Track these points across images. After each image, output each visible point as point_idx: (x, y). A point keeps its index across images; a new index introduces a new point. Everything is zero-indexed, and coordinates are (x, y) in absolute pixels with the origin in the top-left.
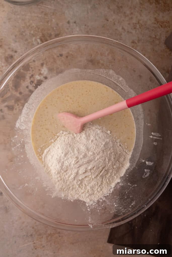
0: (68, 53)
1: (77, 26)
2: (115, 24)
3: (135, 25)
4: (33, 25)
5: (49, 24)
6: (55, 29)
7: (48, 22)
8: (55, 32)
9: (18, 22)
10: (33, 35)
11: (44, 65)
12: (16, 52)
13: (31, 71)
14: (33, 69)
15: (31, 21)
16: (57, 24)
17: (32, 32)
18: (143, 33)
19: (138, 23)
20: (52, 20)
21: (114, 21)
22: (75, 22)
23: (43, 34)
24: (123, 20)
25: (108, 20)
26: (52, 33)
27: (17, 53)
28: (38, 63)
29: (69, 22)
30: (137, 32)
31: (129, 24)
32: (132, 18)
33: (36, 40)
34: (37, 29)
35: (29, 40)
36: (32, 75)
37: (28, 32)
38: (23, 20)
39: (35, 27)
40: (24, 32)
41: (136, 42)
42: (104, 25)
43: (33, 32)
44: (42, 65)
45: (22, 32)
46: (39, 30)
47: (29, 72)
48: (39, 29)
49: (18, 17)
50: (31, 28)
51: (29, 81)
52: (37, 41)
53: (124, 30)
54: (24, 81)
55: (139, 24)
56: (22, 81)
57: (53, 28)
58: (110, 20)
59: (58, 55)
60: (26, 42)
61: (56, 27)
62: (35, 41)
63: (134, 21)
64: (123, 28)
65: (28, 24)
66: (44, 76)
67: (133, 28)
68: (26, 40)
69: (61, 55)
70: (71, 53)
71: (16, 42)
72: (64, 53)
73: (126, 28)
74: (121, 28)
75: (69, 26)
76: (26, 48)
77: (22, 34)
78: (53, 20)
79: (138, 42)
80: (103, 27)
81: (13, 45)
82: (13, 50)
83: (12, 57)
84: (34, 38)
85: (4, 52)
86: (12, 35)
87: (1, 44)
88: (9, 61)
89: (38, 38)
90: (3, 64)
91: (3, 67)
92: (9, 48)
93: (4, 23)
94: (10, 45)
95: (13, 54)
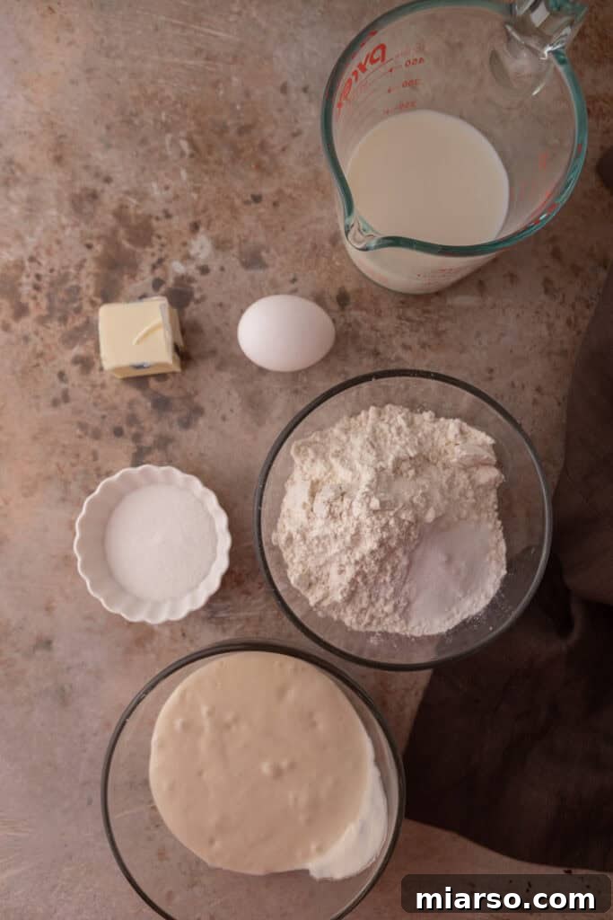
0: (280, 192)
1: (310, 101)
4: (168, 92)
5: (221, 92)
6: (238, 107)
7: (215, 85)
8: (239, 118)
9: (118, 83)
10: (167, 127)
11: (202, 229)
12: (108, 180)
13: (157, 247)
14: (164, 240)
15: (161, 81)
16: (247, 94)
17: (163, 117)
20: (229, 79)
22: (305, 90)
23: (199, 124)
26: (229, 123)
27: (113, 185)
28: (180, 222)
29: (284, 89)
33: (174, 142)
34: (179, 106)
35: (154, 143)
36: (160, 261)
37: (148, 116)
38: (133, 75)
39: (173, 99)
40: (136, 115)
43: (167, 116)
44: (195, 227)
45: (132, 114)
46: (188, 111)
47: (149, 250)
48: (185, 106)
49: (120, 63)
50: (161, 102)
51: (149, 279)
52: (179, 146)
54: (133, 277)
56: (126, 277)
57: (233, 106)
59: (249, 198)
60: (142, 150)
61: (242, 104)
62: (171, 146)
65: (150, 90)
66: (201, 263)
68: (144, 142)
69: (257, 199)
70: (288, 191)
71: (109, 146)
72: (267, 190)
75: (287, 102)
76: (143, 169)
77: (129, 122)
78: (235, 79)
81: (100, 158)
82: (97, 175)
83: (94, 196)
84: (169, 136)
85: (69, 178)
86: (96, 122)
87: (58, 153)
88: (85, 211)
89: (183, 138)
90: (64, 220)
91: (63, 227)
92: (87, 167)
93: (73, 82)
94: (89, 156)
95: (98, 185)
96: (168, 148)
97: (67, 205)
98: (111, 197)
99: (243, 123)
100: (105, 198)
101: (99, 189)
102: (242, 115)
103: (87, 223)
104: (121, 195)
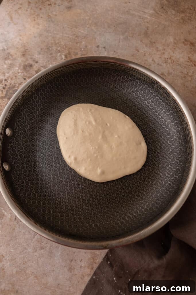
1: (105, 51)
2: (145, 55)
3: (166, 59)
4: (62, 43)
5: (78, 45)
6: (82, 49)
7: (77, 43)
8: (82, 52)
9: (48, 39)
10: (59, 51)
12: (37, 62)
15: (61, 40)
16: (86, 47)
17: (59, 49)
18: (174, 68)
19: (170, 58)
20: (82, 42)
21: (145, 53)
22: (104, 48)
23: (69, 52)
24: (155, 54)
25: (138, 51)
26: (79, 53)
27: (38, 64)
29: (98, 47)
30: (168, 65)
31: (160, 58)
32: (164, 53)
33: (60, 55)
34: (64, 47)
35: (54, 55)
37: (54, 48)
38: (53, 37)
39: (63, 45)
40: (51, 47)
41: (166, 74)
42: (134, 54)
45: (49, 47)
46: (67, 48)
48: (66, 47)
49: (50, 34)
50: (59, 45)
52: (61, 56)
53: (155, 62)
55: (171, 60)
57: (81, 49)
58: (141, 51)
60: (50, 56)
61: (84, 49)
62: (59, 56)
63: (166, 56)
64: (153, 60)
65: (57, 42)
67: (164, 62)
68: (51, 54)
71: (40, 54)
73: (156, 60)
74: (151, 60)
75: (98, 50)
76: (49, 61)
77: (48, 49)
79: (168, 75)
80: (132, 56)
81: (36, 56)
82: (34, 61)
83: (31, 66)
84: (59, 54)
85: (25, 60)
86: (38, 47)
87: (24, 53)
88: (27, 69)
89: (63, 55)
90: (19, 71)
91: (19, 73)
92: (31, 58)
93: (35, 37)
94: (33, 55)
95: (33, 63)
96: (58, 57)
97: (22, 67)
98: (36, 67)
99: (83, 53)
100: (34, 67)
101: (33, 64)
102: (83, 51)
103: (26, 73)
104: (39, 67)
